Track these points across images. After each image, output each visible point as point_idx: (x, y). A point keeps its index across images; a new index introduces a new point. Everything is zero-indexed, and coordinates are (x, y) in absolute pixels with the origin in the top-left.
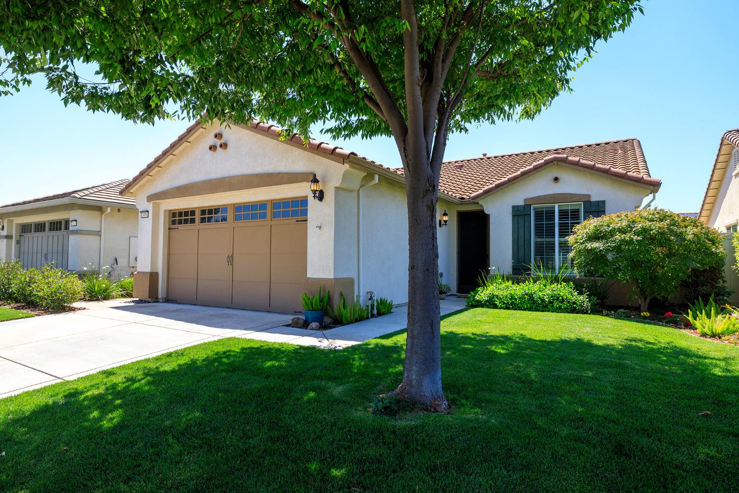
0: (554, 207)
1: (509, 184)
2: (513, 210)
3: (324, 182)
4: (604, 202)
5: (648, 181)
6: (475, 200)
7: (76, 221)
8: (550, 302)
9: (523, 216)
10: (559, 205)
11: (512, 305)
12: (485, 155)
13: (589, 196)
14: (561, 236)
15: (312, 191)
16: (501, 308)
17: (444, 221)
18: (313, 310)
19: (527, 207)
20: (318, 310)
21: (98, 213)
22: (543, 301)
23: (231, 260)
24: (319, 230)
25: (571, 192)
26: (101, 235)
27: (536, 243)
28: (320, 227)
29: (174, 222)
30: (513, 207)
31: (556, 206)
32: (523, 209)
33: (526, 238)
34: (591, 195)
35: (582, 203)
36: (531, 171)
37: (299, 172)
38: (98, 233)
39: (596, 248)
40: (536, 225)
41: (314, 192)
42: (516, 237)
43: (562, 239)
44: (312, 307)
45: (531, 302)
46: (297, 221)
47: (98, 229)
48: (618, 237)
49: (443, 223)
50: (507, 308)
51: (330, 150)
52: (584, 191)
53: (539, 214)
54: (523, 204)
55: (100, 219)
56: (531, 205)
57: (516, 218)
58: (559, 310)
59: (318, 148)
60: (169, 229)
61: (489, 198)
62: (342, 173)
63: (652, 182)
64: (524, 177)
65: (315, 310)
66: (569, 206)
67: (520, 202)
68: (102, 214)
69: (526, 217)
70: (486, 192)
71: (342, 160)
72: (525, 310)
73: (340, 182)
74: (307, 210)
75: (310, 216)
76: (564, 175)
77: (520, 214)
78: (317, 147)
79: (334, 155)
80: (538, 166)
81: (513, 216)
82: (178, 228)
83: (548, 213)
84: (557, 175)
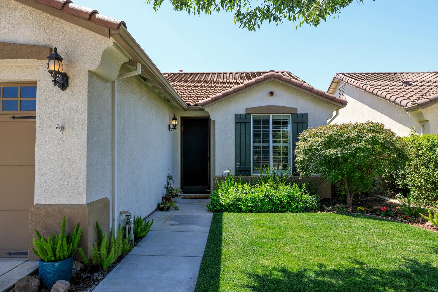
0: (269, 117)
1: (234, 94)
2: (236, 118)
3: (70, 63)
4: (307, 115)
5: (339, 100)
6: (202, 108)
8: (289, 203)
9: (245, 124)
10: (273, 115)
11: (254, 207)
12: (181, 71)
13: (296, 109)
14: (274, 141)
15: (51, 72)
16: (246, 212)
17: (174, 125)
18: (56, 261)
19: (247, 115)
20: (64, 259)
22: (281, 202)
24: (60, 133)
25: (283, 105)
27: (255, 148)
28: (62, 128)
30: (236, 115)
31: (271, 116)
32: (245, 117)
33: (247, 144)
34: (298, 108)
35: (291, 115)
36: (252, 85)
37: (22, 42)
39: (333, 155)
40: (254, 131)
41: (54, 74)
42: (238, 141)
43: (276, 144)
44: (55, 255)
45: (271, 203)
46: (14, 117)
48: (354, 145)
49: (172, 127)
50: (251, 211)
51: (86, 13)
52: (292, 105)
53: (256, 122)
54: (245, 113)
56: (251, 114)
57: (239, 125)
58: (297, 210)
59: (63, 7)
61: (214, 106)
62: (101, 51)
63: (342, 101)
64: (247, 88)
65: (60, 260)
66: (281, 117)
67: (242, 112)
69: (247, 124)
70: (214, 100)
71: (107, 30)
72: (267, 212)
73: (97, 66)
74: (35, 102)
75: (40, 110)
76: (278, 90)
77: (241, 120)
78: (61, 6)
79: (93, 21)
80: (259, 81)
81: (236, 123)
83: (264, 122)
84: (272, 90)
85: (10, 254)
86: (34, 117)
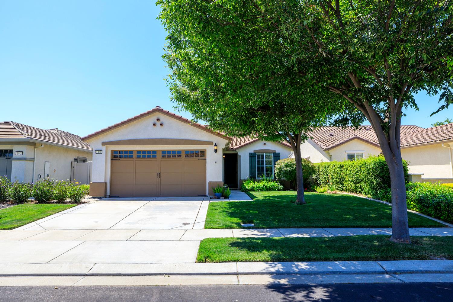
0: (264, 154)
2: (250, 155)
4: (280, 153)
6: (234, 150)
7: (22, 152)
8: (272, 188)
11: (259, 189)
13: (275, 151)
16: (256, 191)
19: (254, 153)
21: (33, 147)
22: (270, 188)
23: (159, 175)
24: (216, 164)
25: (270, 149)
26: (34, 161)
27: (258, 167)
28: (216, 162)
29: (115, 156)
30: (250, 153)
33: (254, 165)
35: (273, 153)
36: (257, 140)
38: (33, 160)
39: (288, 170)
40: (257, 160)
42: (251, 165)
43: (267, 166)
45: (266, 188)
46: (199, 159)
47: (33, 157)
52: (273, 149)
53: (258, 156)
55: (34, 151)
56: (256, 153)
60: (112, 160)
61: (240, 150)
64: (254, 142)
66: (269, 154)
67: (252, 152)
68: (35, 148)
69: (255, 157)
70: (240, 147)
72: (264, 191)
73: (224, 147)
74: (206, 155)
76: (267, 143)
77: (252, 156)
80: (259, 139)
81: (250, 157)
82: (119, 160)
83: (262, 156)
84: (265, 143)
85: (198, 196)
86: (206, 159)
